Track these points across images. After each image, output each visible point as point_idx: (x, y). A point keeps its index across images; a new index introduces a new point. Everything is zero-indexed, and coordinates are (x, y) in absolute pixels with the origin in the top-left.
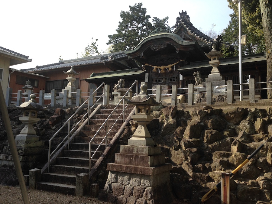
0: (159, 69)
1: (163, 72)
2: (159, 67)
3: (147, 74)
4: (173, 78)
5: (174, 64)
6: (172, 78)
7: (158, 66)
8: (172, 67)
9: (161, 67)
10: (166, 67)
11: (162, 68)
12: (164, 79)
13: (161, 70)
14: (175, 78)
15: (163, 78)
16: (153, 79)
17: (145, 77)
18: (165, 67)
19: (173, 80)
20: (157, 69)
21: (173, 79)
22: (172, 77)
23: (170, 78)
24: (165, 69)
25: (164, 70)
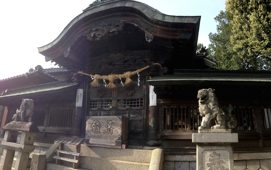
0: (104, 81)
1: (113, 86)
2: (104, 77)
3: (80, 92)
4: (135, 100)
5: (137, 72)
6: (132, 100)
7: (101, 75)
8: (134, 78)
9: (109, 76)
10: (120, 76)
11: (111, 77)
12: (113, 102)
13: (108, 81)
14: (138, 100)
15: (111, 98)
16: (91, 101)
17: (77, 97)
18: (116, 76)
19: (133, 104)
20: (101, 81)
21: (135, 103)
22: (133, 97)
23: (128, 100)
24: (117, 81)
25: (114, 83)
